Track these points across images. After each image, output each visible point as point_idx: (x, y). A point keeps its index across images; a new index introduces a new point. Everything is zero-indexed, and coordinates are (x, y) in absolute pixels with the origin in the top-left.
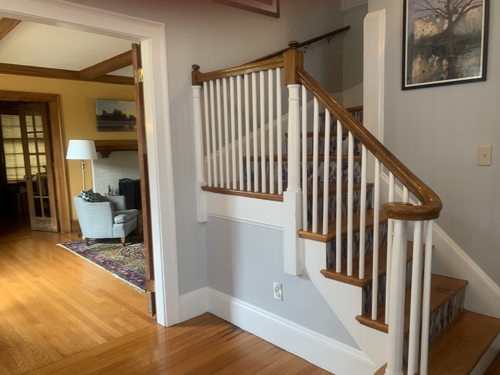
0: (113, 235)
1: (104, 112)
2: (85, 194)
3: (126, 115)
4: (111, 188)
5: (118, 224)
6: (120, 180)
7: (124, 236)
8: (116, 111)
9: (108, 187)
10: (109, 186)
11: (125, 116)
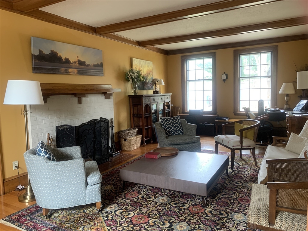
0: (86, 201)
1: (40, 51)
2: (44, 150)
3: (62, 58)
4: (50, 137)
5: (93, 186)
6: (57, 127)
7: (100, 201)
8: (52, 51)
9: (47, 135)
10: (49, 133)
11: (60, 58)
